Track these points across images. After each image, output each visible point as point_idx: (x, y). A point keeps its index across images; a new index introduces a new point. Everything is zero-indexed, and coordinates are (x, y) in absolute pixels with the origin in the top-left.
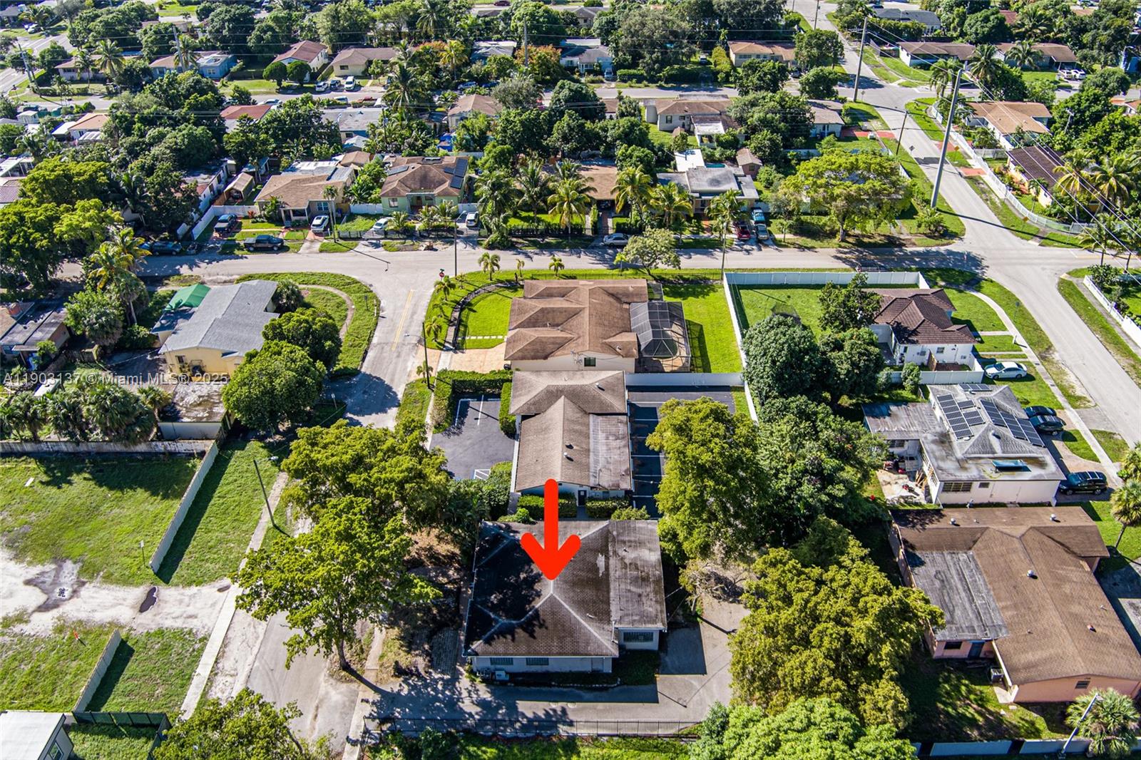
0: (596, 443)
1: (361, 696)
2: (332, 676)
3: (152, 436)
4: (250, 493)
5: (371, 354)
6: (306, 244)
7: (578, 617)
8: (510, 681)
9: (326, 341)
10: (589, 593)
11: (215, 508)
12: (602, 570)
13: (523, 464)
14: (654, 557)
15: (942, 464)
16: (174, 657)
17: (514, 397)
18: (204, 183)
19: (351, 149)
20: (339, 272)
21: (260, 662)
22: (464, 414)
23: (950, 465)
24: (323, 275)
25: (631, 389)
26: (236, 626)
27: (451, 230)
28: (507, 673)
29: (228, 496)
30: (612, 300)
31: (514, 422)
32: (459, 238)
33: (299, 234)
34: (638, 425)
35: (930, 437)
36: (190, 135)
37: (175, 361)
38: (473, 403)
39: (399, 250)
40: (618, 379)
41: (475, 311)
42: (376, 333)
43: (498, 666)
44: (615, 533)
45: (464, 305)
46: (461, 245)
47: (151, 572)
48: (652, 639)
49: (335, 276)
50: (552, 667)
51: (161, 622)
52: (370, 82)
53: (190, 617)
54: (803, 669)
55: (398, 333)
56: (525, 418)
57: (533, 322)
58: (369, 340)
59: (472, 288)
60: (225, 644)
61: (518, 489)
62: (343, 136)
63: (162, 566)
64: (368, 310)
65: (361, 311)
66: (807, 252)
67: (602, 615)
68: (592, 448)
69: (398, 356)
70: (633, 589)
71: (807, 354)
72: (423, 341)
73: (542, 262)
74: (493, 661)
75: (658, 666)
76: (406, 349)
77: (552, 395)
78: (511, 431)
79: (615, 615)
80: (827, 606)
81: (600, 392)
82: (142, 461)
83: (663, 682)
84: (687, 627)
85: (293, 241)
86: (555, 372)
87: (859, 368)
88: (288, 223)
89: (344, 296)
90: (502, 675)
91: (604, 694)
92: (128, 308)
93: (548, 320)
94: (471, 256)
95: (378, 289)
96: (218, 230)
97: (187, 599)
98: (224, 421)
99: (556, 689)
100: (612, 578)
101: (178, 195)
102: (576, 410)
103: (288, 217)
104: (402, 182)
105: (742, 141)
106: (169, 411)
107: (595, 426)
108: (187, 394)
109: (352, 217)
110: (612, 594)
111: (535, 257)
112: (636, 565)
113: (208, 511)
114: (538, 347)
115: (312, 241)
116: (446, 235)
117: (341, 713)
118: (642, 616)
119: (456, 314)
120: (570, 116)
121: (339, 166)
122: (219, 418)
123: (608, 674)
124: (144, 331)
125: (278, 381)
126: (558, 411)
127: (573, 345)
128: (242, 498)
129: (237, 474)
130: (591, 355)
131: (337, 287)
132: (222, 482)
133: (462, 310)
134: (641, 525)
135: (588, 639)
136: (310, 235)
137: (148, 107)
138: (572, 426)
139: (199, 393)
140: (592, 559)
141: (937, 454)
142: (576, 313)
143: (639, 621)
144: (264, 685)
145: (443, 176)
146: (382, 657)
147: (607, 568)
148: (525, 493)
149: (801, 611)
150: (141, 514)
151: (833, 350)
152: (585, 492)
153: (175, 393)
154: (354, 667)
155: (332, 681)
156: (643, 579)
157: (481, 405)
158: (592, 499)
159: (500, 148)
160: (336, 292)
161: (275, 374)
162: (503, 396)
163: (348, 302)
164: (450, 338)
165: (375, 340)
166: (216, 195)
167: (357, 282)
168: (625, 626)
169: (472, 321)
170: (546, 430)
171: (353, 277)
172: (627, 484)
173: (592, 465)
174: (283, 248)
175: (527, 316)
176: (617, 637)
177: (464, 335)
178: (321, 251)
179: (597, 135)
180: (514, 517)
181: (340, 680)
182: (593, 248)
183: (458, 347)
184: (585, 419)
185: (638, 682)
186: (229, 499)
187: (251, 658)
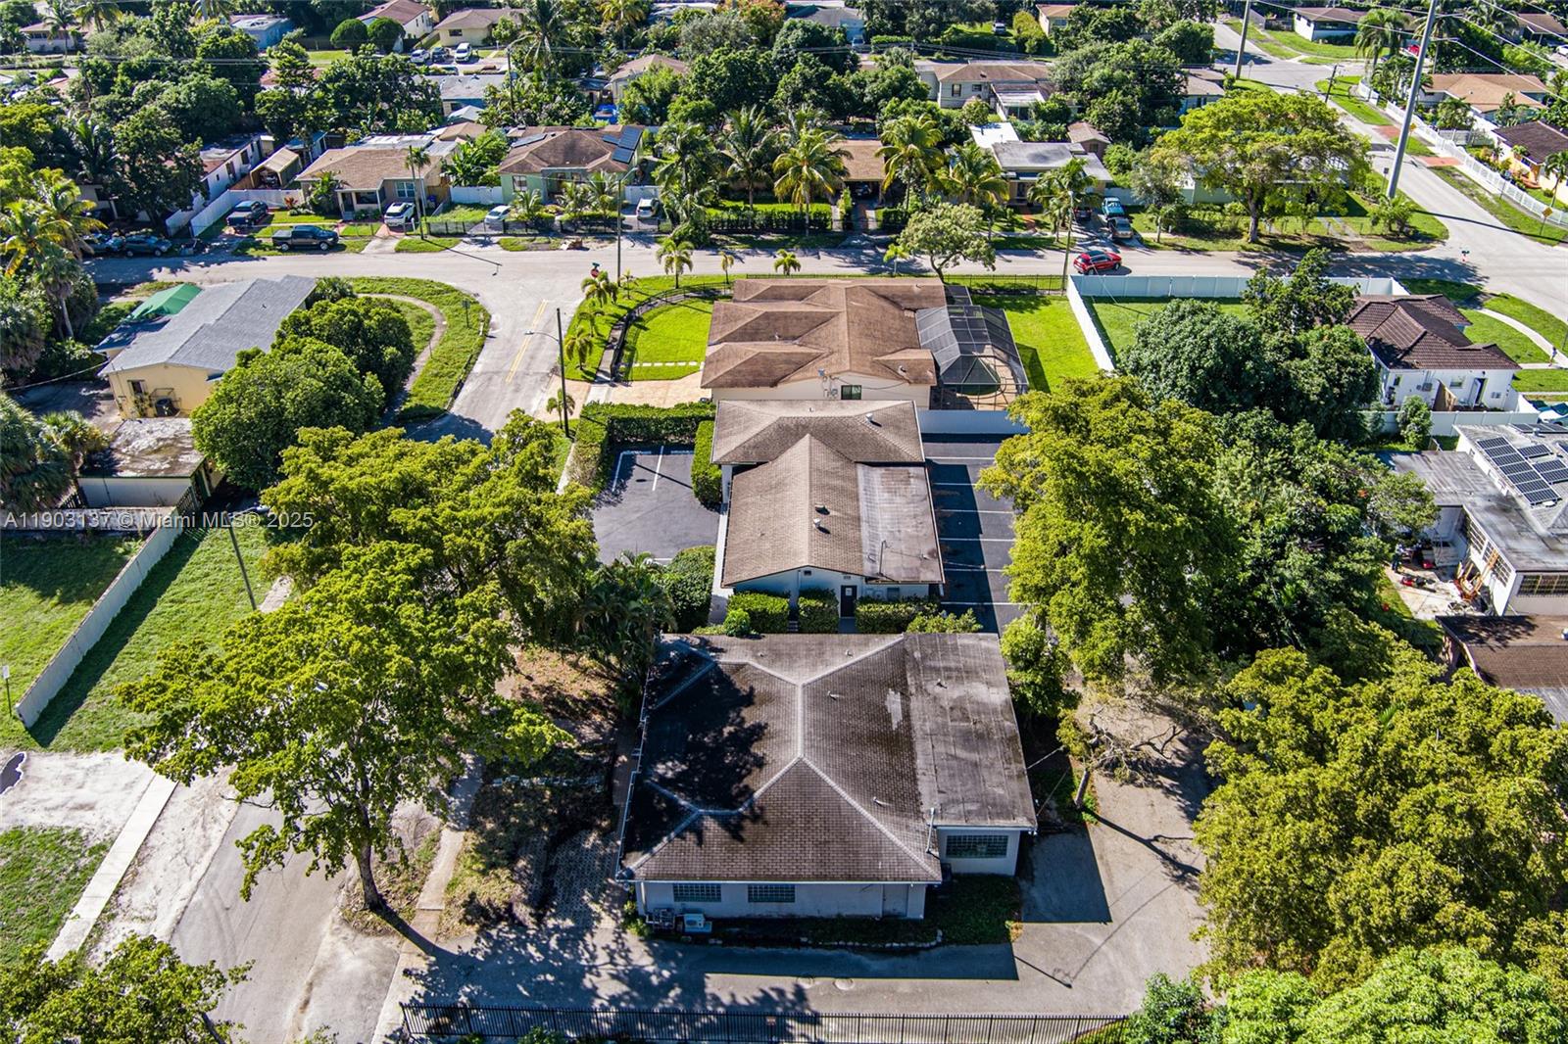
0: (871, 507)
1: (403, 964)
2: (347, 922)
3: (65, 499)
4: (230, 594)
5: (468, 388)
6: (375, 242)
7: (855, 803)
8: (712, 935)
9: (387, 345)
10: (876, 758)
11: (161, 620)
12: (896, 719)
13: (736, 540)
14: (999, 696)
15: (1513, 544)
16: (35, 881)
17: (719, 437)
18: (218, 161)
19: (458, 121)
20: (425, 277)
21: (206, 894)
22: (626, 474)
23: (1526, 545)
24: (398, 281)
25: (928, 438)
26: (169, 825)
27: (611, 222)
28: (707, 919)
29: (188, 600)
30: (885, 304)
31: (719, 480)
32: (623, 233)
33: (364, 229)
34: (943, 492)
35: (1481, 503)
36: (201, 89)
37: (128, 390)
38: (642, 458)
39: (525, 249)
40: (905, 412)
41: (646, 329)
42: (480, 359)
43: (690, 904)
44: (917, 655)
45: (630, 320)
46: (626, 243)
47: (20, 726)
48: (1003, 853)
49: (418, 282)
50: (803, 906)
51: (22, 816)
52: (495, 52)
53: (81, 807)
54: (1391, 885)
55: (519, 358)
56: (739, 469)
57: (750, 333)
58: (468, 367)
59: (643, 298)
60: (140, 857)
61: (728, 580)
62: (447, 107)
63: (44, 716)
64: (469, 327)
65: (457, 328)
66: (1196, 257)
67: (903, 800)
68: (863, 513)
69: (517, 390)
70: (961, 753)
71: (1248, 358)
72: (560, 370)
73: (762, 264)
74: (680, 893)
75: (1017, 906)
76: (530, 380)
77: (787, 434)
78: (712, 497)
79: (929, 803)
80: (1421, 751)
81: (872, 427)
82: (43, 544)
83: (1028, 939)
84: (1068, 831)
85: (354, 237)
86: (790, 402)
87: (1341, 386)
88: (349, 215)
89: (430, 308)
90: (698, 923)
91: (910, 961)
92: (60, 313)
93: (776, 329)
94: (645, 258)
95: (489, 299)
96: (233, 222)
97: (80, 775)
98: (196, 477)
99: (810, 951)
100: (918, 734)
101: (170, 164)
102: (832, 456)
103: (349, 207)
104: (536, 154)
105: (1074, 113)
106: (100, 460)
107: (868, 481)
108: (137, 436)
109: (450, 206)
110: (920, 762)
111: (747, 258)
112: (963, 710)
113: (146, 622)
114: (759, 367)
115: (385, 238)
116: (605, 228)
117: (360, 997)
118: (984, 805)
119: (618, 334)
120: (806, 63)
121: (437, 141)
122: (187, 471)
123: (915, 922)
124: (80, 351)
125: (290, 395)
126: (799, 456)
127: (821, 364)
128: (216, 604)
129: (211, 565)
130: (852, 379)
131: (419, 296)
132: (180, 576)
133: (627, 327)
134: (966, 642)
135: (878, 847)
136: (383, 230)
137: (140, 54)
138: (826, 480)
139: (159, 435)
140: (876, 698)
141: (1501, 528)
142: (825, 320)
143: (979, 813)
144: (207, 938)
145: (603, 147)
146: (452, 885)
147: (907, 715)
148: (740, 588)
149: (1365, 763)
150: (24, 628)
151: (1291, 357)
152: (854, 588)
153: (117, 435)
154: (393, 904)
155: (347, 931)
156: (980, 736)
157: (659, 462)
158: (865, 600)
159: (692, 104)
160: (418, 303)
161: (287, 383)
162: (699, 441)
163: (436, 317)
164: (606, 367)
165: (477, 368)
166: (236, 179)
167: (453, 290)
168: (952, 823)
169: (643, 342)
170: (779, 486)
171: (448, 283)
172: (934, 574)
173: (866, 542)
174: (336, 247)
175: (741, 324)
176: (937, 843)
177: (631, 361)
178: (398, 251)
179: (848, 94)
180: (722, 628)
181: (364, 930)
182: (845, 247)
183: (618, 377)
184: (850, 472)
185: (979, 939)
186: (189, 607)
187: (188, 887)
